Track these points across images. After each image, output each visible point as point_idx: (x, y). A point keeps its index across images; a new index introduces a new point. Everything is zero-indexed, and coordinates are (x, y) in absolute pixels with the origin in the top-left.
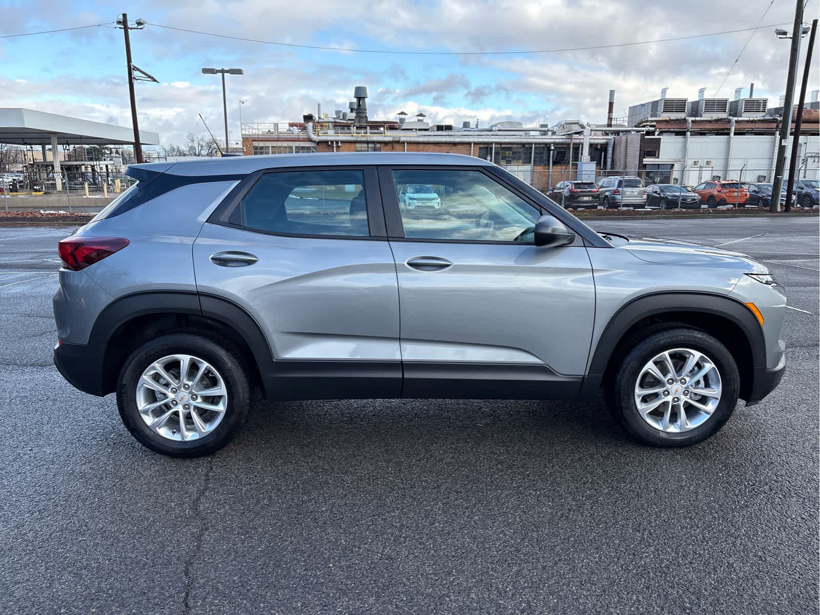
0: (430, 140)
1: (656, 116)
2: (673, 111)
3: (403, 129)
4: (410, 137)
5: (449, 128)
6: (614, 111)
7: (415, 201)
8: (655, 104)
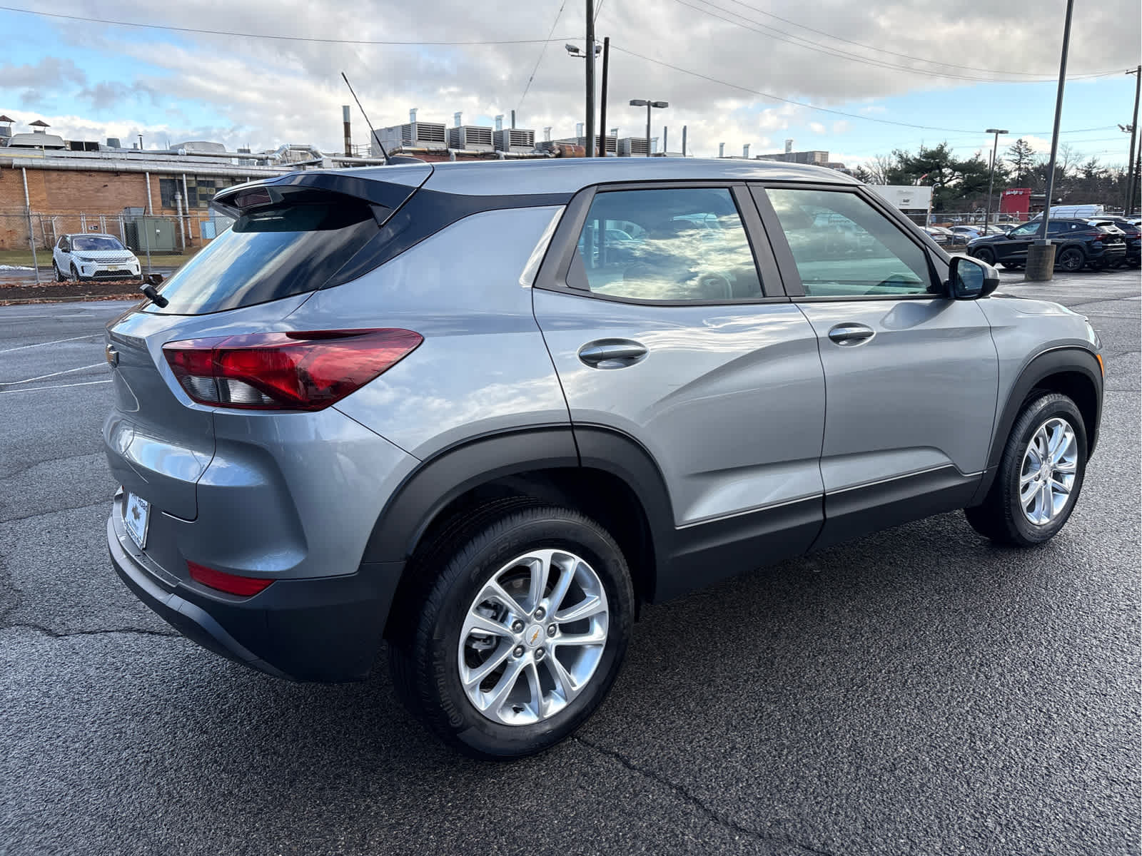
0: (69, 165)
1: (409, 145)
2: (430, 140)
3: (12, 146)
4: (32, 158)
5: (93, 146)
6: (352, 135)
7: (94, 263)
8: (406, 129)
